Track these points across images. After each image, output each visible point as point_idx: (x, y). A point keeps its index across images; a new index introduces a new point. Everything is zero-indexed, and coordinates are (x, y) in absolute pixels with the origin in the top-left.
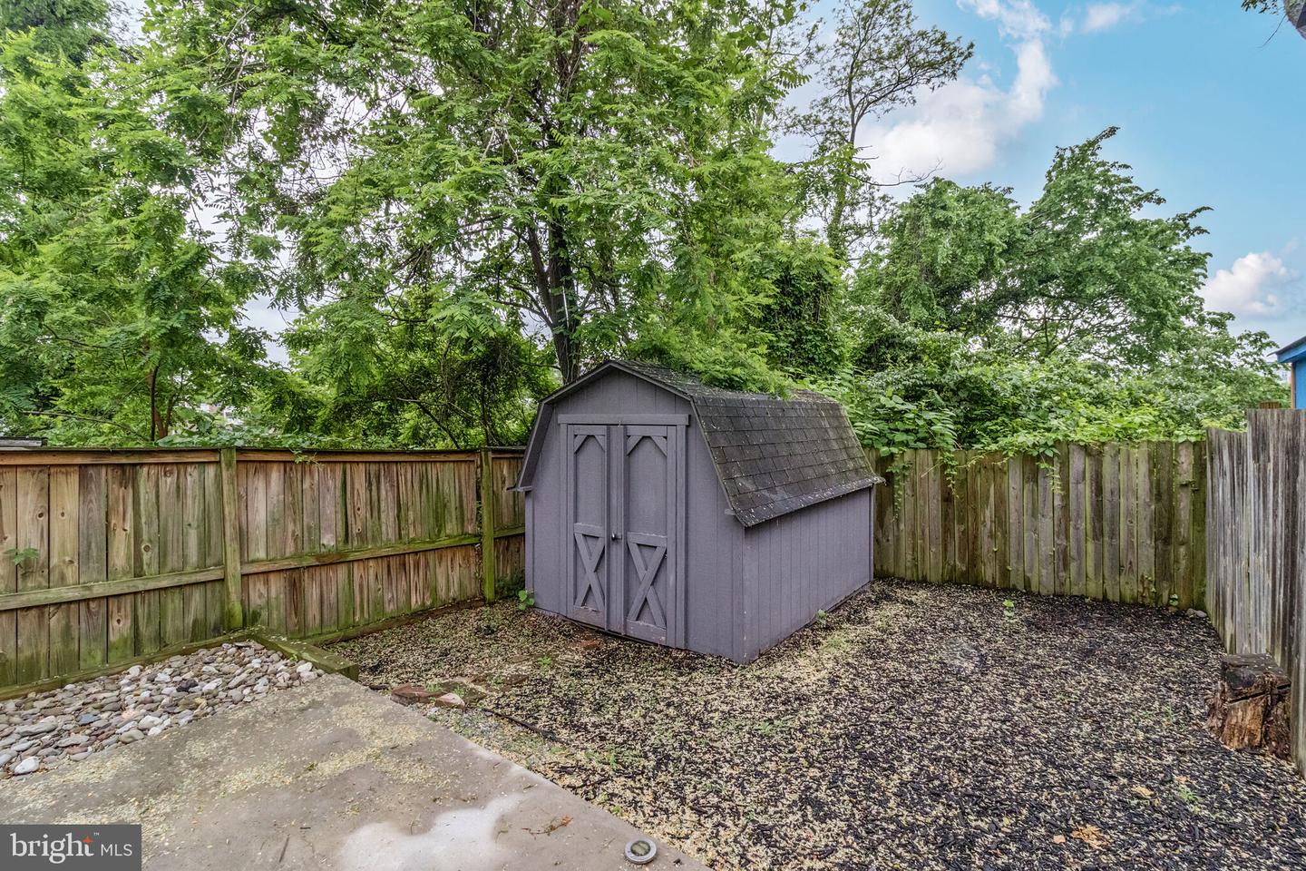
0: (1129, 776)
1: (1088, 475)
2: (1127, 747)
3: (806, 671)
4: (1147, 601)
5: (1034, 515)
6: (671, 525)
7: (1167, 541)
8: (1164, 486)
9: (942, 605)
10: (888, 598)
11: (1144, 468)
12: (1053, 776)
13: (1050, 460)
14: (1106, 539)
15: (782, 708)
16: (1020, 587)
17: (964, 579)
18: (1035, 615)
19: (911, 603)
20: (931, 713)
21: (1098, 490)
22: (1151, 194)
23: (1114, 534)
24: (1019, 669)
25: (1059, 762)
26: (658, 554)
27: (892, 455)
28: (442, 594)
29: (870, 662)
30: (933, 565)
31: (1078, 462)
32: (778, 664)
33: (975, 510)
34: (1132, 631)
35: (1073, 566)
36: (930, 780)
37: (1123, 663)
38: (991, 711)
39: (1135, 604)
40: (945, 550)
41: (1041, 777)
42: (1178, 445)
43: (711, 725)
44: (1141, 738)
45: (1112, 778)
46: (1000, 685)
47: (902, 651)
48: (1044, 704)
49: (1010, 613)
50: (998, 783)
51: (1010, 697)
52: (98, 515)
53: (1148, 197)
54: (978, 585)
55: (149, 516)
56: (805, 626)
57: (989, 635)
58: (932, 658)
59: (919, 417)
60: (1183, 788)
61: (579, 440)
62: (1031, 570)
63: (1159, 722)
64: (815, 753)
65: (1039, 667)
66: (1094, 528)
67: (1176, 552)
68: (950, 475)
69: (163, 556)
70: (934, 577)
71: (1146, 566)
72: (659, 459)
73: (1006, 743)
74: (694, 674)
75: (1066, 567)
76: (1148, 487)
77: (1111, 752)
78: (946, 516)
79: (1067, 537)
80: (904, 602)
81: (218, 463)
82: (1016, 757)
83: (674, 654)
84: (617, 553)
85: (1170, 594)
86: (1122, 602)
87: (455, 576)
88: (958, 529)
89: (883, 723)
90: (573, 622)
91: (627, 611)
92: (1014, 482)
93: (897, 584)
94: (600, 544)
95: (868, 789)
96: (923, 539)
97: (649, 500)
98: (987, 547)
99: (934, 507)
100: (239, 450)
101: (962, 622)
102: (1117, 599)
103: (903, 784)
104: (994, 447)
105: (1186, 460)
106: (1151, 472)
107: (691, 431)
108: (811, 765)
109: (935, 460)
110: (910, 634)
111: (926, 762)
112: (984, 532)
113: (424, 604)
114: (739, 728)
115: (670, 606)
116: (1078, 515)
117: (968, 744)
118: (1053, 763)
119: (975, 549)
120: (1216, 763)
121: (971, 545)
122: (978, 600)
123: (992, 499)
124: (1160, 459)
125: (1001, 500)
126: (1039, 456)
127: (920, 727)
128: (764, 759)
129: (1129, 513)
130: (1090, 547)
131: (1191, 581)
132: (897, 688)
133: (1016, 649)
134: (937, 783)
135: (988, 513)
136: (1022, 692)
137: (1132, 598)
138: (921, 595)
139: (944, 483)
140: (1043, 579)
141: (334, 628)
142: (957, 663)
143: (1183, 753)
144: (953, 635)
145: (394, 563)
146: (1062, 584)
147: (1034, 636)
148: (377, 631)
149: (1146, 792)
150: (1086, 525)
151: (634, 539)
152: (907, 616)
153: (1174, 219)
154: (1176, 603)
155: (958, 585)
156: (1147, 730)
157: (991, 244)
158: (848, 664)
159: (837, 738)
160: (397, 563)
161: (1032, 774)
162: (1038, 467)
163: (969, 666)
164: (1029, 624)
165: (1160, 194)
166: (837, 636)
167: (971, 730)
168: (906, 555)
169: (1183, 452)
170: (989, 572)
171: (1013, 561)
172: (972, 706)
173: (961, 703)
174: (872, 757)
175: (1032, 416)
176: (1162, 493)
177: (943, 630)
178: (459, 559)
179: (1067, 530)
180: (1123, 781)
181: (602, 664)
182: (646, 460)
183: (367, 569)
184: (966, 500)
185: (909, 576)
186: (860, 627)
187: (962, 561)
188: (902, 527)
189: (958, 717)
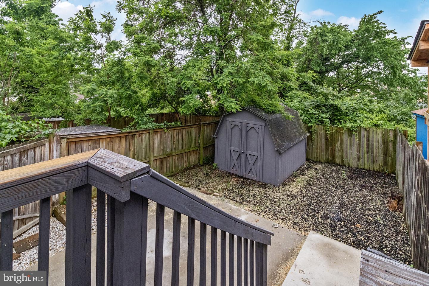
0: (368, 215)
1: (366, 136)
2: (369, 209)
3: (294, 188)
4: (381, 171)
5: (351, 146)
6: (259, 150)
7: (386, 155)
8: (386, 140)
9: (325, 170)
10: (311, 167)
11: (380, 135)
12: (352, 215)
13: (355, 132)
14: (370, 154)
15: (291, 198)
16: (347, 165)
17: (332, 162)
18: (350, 174)
19: (317, 169)
20: (326, 200)
21: (368, 140)
22: (393, 31)
23: (372, 152)
24: (346, 190)
25: (354, 212)
26: (255, 157)
27: (312, 126)
28: (191, 163)
29: (309, 187)
30: (322, 157)
31: (363, 133)
32: (286, 187)
33: (335, 143)
34: (375, 180)
35: (361, 160)
36: (327, 215)
37: (372, 189)
38: (339, 200)
39: (377, 172)
40: (326, 153)
41: (350, 215)
42: (389, 130)
43: (276, 202)
44: (372, 208)
45: (365, 216)
46: (341, 194)
47: (316, 184)
48: (351, 199)
49: (344, 174)
50: (341, 216)
51: (343, 197)
52: (128, 147)
53: (392, 32)
54: (335, 164)
55: (136, 147)
56: (291, 176)
57: (338, 180)
58: (324, 186)
59: (319, 116)
60: (379, 218)
61: (233, 126)
62: (350, 161)
63: (377, 204)
64: (302, 209)
65: (351, 189)
66: (367, 150)
67: (388, 158)
68: (328, 133)
69: (138, 156)
70: (322, 161)
71: (381, 162)
72: (256, 133)
73: (342, 208)
74: (267, 189)
75: (359, 161)
76: (381, 140)
77: (365, 210)
78: (326, 144)
79: (360, 153)
80: (315, 169)
81: (149, 133)
82: (345, 211)
83: (259, 183)
84: (243, 156)
85: (387, 169)
86: (374, 171)
87: (194, 158)
88: (330, 148)
89: (315, 203)
90: (229, 173)
91: (246, 171)
92: (346, 137)
93: (312, 162)
94: (238, 154)
95: (315, 216)
96: (320, 150)
97: (253, 143)
98: (338, 154)
99: (323, 141)
100: (154, 129)
101: (331, 176)
102: (373, 170)
103: (321, 215)
104: (340, 126)
105: (391, 134)
106: (382, 137)
107: (266, 127)
108: (302, 211)
109: (324, 128)
110: (318, 179)
111: (326, 211)
112: (337, 149)
113: (187, 166)
114: (283, 203)
115: (258, 170)
116: (363, 146)
117: (334, 208)
118: (352, 212)
119: (334, 154)
120: (387, 213)
121: (333, 152)
122: (335, 169)
123: (339, 140)
124: (385, 133)
125: (342, 141)
126: (353, 130)
127: (323, 204)
128: (291, 210)
129: (376, 147)
130: (366, 155)
131: (392, 166)
132: (317, 194)
133: (345, 184)
134: (328, 215)
135: (338, 144)
136: (346, 196)
137: (377, 170)
138: (319, 166)
139: (326, 136)
140: (353, 163)
141: (169, 173)
142: (331, 188)
143: (380, 211)
144: (329, 180)
145: (181, 155)
146: (358, 165)
147: (350, 181)
148: (177, 174)
149: (371, 218)
150: (365, 150)
151: (249, 152)
152: (316, 174)
153: (400, 39)
154: (388, 172)
155: (329, 163)
156: (374, 206)
157: (340, 48)
158: (304, 187)
159: (306, 205)
160: (182, 156)
161: (348, 214)
162: (352, 133)
163: (334, 189)
164: (348, 177)
165: (396, 31)
166: (298, 179)
167: (335, 205)
168: (315, 155)
169: (391, 132)
170: (338, 160)
171: (345, 158)
172: (335, 199)
173: (332, 198)
174: (314, 210)
175: (351, 116)
176: (385, 142)
177: (326, 178)
178: (194, 154)
179: (360, 151)
180: (367, 216)
181: (242, 185)
182: (252, 133)
183: (175, 157)
184: (332, 140)
185: (315, 160)
186: (304, 176)
187: (331, 157)
188: (314, 146)
189: (332, 202)
